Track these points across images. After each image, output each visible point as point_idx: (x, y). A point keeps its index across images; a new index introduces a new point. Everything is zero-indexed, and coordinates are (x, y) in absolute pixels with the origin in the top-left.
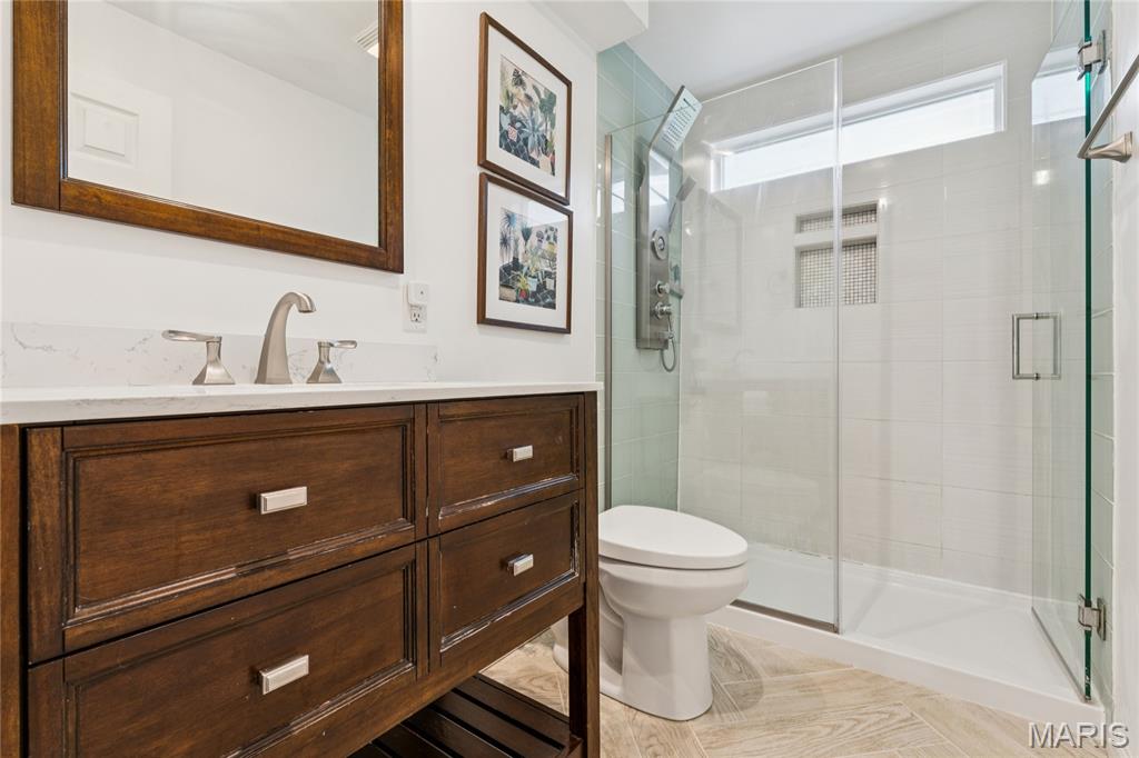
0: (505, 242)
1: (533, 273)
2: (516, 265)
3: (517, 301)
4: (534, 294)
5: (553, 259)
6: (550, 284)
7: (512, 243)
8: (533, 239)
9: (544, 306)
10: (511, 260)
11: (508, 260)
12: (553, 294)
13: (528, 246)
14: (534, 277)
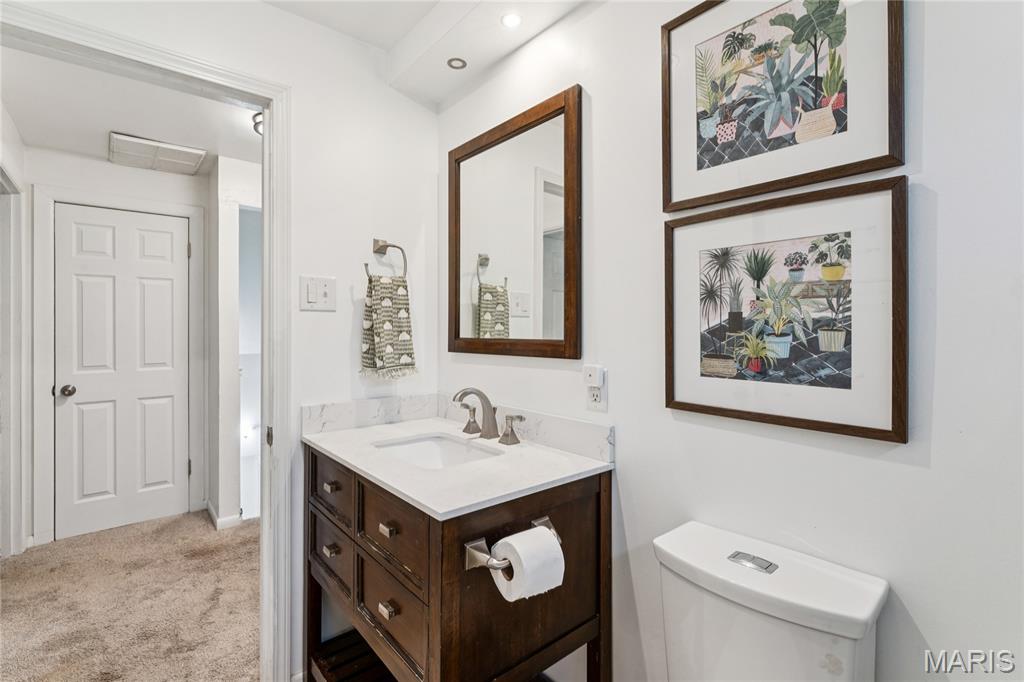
0: (710, 295)
1: (779, 327)
2: (736, 321)
3: (740, 376)
4: (782, 364)
5: (841, 291)
6: (830, 341)
7: (727, 294)
8: (778, 273)
9: (812, 383)
10: (726, 317)
11: (719, 317)
12: (844, 360)
13: (764, 288)
14: (783, 335)
